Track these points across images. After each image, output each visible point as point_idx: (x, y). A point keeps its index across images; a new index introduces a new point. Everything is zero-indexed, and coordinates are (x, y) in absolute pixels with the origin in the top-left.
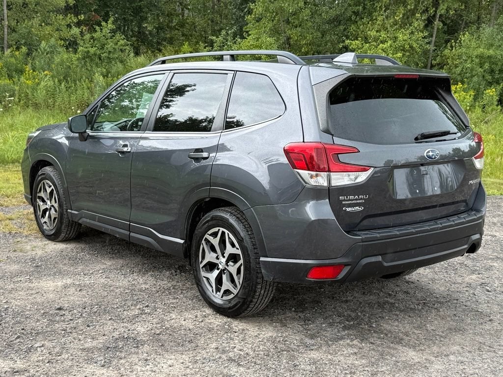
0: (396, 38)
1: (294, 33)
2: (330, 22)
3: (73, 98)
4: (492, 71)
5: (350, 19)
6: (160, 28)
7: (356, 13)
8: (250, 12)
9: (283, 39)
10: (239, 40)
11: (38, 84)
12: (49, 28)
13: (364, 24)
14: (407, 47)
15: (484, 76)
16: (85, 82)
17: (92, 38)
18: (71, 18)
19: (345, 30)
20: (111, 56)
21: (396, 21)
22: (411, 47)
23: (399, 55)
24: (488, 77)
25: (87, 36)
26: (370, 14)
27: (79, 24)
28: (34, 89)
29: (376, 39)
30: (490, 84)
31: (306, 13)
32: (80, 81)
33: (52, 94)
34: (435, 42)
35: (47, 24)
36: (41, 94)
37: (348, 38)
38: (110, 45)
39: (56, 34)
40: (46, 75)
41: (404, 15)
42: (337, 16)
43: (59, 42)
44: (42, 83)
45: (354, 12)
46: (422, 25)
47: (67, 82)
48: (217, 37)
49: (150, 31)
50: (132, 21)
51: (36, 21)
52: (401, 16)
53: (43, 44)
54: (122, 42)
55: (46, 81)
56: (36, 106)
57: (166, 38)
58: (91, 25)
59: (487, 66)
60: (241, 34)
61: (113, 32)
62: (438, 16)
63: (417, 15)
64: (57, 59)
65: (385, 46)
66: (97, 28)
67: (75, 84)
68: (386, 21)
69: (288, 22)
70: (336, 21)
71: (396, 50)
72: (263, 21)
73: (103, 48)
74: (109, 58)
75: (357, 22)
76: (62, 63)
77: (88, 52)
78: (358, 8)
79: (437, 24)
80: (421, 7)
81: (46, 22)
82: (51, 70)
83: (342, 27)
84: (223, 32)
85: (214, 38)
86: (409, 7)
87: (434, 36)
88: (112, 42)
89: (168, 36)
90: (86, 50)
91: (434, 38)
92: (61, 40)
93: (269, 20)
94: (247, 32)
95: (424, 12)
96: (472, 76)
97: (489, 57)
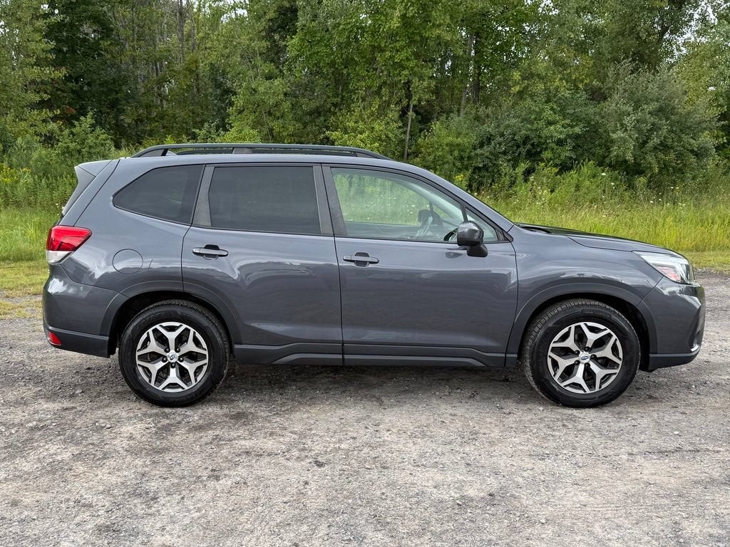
0: (373, 128)
1: (276, 125)
2: (310, 113)
3: (56, 194)
4: (462, 158)
5: (329, 110)
6: (139, 120)
7: (335, 105)
8: (231, 104)
9: (265, 131)
10: (222, 132)
11: (17, 182)
12: (23, 124)
13: (342, 115)
14: (383, 137)
15: (454, 164)
16: (66, 177)
17: (72, 133)
18: (46, 113)
19: (325, 121)
20: (93, 150)
21: (372, 112)
22: (387, 137)
23: (376, 145)
24: (458, 164)
25: (66, 132)
26: (348, 106)
27: (55, 119)
28: (13, 187)
29: (354, 130)
30: (460, 170)
31: (286, 105)
32: (61, 176)
33: (33, 191)
34: (410, 131)
35: (21, 120)
36: (21, 191)
37: (328, 128)
38: (91, 140)
39: (31, 130)
40: (25, 173)
41: (379, 106)
42: (318, 108)
43: (35, 138)
44: (22, 181)
45: (333, 104)
46: (396, 115)
47: (48, 179)
48: (200, 130)
49: (129, 125)
50: (108, 113)
51: (10, 118)
52: (377, 107)
53: (19, 140)
54: (103, 136)
55: (26, 178)
56: (18, 204)
57: (146, 130)
58: (69, 120)
59: (456, 153)
60: (224, 126)
61: (93, 126)
62: (412, 107)
63: (391, 106)
64: (35, 155)
65: (362, 137)
66: (76, 123)
67: (56, 180)
68: (363, 112)
69: (270, 114)
70: (317, 112)
71: (374, 140)
72: (245, 112)
73: (83, 143)
74: (90, 152)
75: (336, 113)
76: (40, 159)
77: (68, 147)
78: (336, 99)
79: (411, 114)
80: (395, 98)
81: (19, 117)
82: (28, 166)
83: (322, 119)
84: (206, 125)
85: (198, 130)
86: (384, 98)
87: (409, 125)
88: (92, 136)
89: (148, 128)
90: (65, 145)
91: (409, 128)
92: (37, 135)
93: (251, 112)
94: (229, 124)
95: (397, 103)
96: (444, 164)
97: (458, 145)
